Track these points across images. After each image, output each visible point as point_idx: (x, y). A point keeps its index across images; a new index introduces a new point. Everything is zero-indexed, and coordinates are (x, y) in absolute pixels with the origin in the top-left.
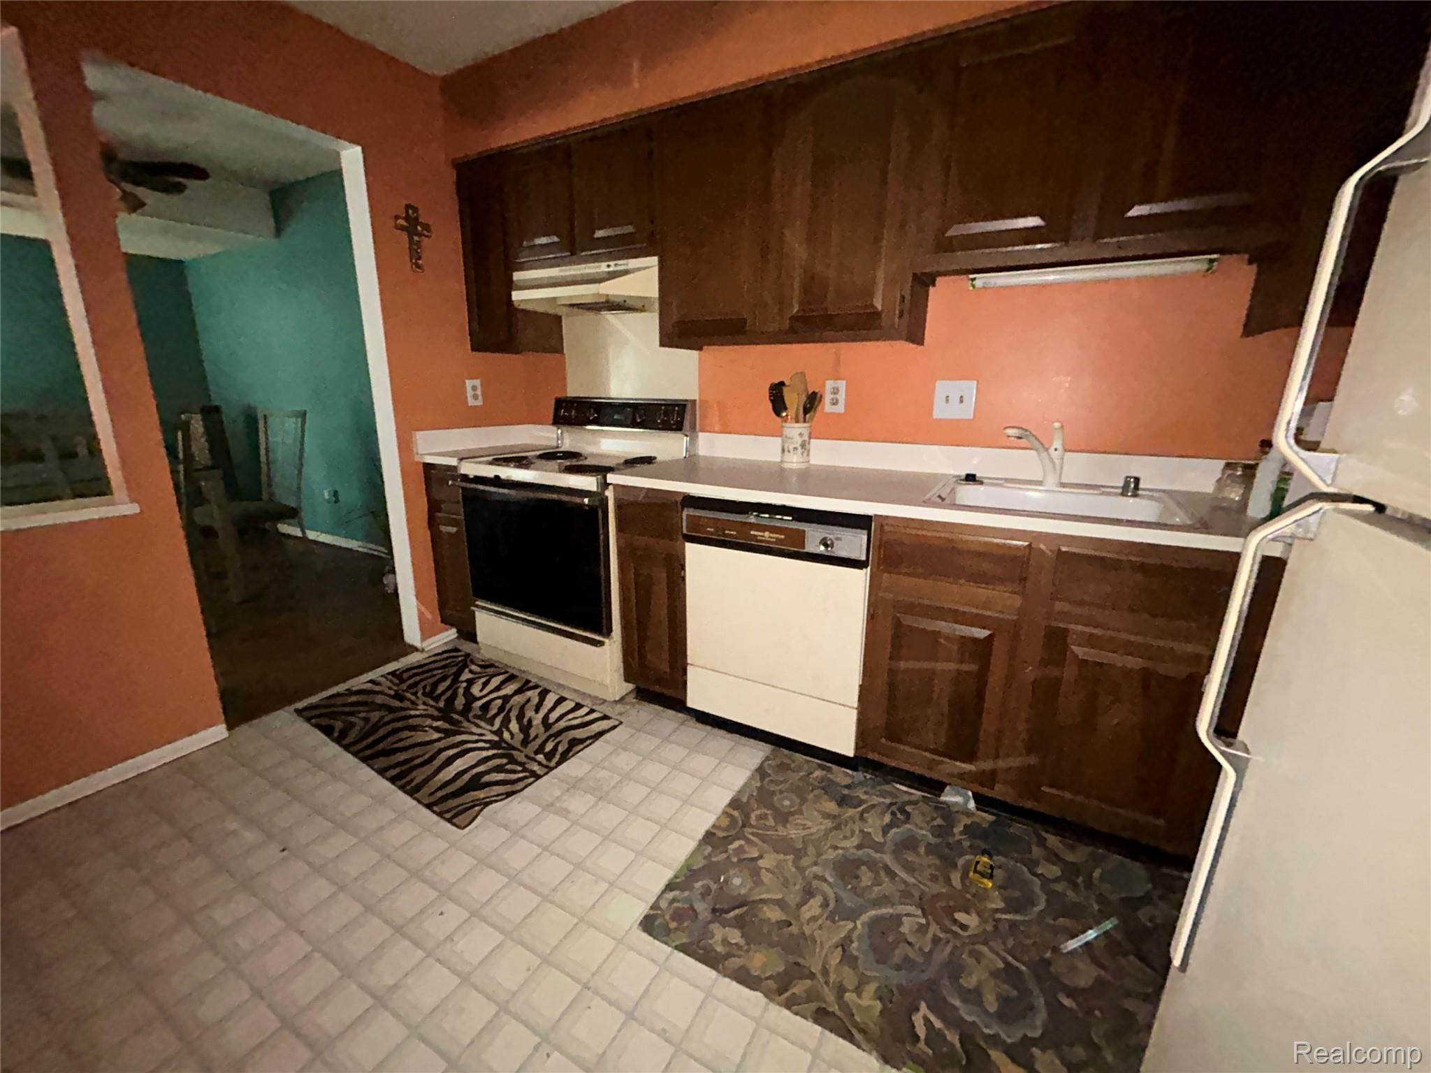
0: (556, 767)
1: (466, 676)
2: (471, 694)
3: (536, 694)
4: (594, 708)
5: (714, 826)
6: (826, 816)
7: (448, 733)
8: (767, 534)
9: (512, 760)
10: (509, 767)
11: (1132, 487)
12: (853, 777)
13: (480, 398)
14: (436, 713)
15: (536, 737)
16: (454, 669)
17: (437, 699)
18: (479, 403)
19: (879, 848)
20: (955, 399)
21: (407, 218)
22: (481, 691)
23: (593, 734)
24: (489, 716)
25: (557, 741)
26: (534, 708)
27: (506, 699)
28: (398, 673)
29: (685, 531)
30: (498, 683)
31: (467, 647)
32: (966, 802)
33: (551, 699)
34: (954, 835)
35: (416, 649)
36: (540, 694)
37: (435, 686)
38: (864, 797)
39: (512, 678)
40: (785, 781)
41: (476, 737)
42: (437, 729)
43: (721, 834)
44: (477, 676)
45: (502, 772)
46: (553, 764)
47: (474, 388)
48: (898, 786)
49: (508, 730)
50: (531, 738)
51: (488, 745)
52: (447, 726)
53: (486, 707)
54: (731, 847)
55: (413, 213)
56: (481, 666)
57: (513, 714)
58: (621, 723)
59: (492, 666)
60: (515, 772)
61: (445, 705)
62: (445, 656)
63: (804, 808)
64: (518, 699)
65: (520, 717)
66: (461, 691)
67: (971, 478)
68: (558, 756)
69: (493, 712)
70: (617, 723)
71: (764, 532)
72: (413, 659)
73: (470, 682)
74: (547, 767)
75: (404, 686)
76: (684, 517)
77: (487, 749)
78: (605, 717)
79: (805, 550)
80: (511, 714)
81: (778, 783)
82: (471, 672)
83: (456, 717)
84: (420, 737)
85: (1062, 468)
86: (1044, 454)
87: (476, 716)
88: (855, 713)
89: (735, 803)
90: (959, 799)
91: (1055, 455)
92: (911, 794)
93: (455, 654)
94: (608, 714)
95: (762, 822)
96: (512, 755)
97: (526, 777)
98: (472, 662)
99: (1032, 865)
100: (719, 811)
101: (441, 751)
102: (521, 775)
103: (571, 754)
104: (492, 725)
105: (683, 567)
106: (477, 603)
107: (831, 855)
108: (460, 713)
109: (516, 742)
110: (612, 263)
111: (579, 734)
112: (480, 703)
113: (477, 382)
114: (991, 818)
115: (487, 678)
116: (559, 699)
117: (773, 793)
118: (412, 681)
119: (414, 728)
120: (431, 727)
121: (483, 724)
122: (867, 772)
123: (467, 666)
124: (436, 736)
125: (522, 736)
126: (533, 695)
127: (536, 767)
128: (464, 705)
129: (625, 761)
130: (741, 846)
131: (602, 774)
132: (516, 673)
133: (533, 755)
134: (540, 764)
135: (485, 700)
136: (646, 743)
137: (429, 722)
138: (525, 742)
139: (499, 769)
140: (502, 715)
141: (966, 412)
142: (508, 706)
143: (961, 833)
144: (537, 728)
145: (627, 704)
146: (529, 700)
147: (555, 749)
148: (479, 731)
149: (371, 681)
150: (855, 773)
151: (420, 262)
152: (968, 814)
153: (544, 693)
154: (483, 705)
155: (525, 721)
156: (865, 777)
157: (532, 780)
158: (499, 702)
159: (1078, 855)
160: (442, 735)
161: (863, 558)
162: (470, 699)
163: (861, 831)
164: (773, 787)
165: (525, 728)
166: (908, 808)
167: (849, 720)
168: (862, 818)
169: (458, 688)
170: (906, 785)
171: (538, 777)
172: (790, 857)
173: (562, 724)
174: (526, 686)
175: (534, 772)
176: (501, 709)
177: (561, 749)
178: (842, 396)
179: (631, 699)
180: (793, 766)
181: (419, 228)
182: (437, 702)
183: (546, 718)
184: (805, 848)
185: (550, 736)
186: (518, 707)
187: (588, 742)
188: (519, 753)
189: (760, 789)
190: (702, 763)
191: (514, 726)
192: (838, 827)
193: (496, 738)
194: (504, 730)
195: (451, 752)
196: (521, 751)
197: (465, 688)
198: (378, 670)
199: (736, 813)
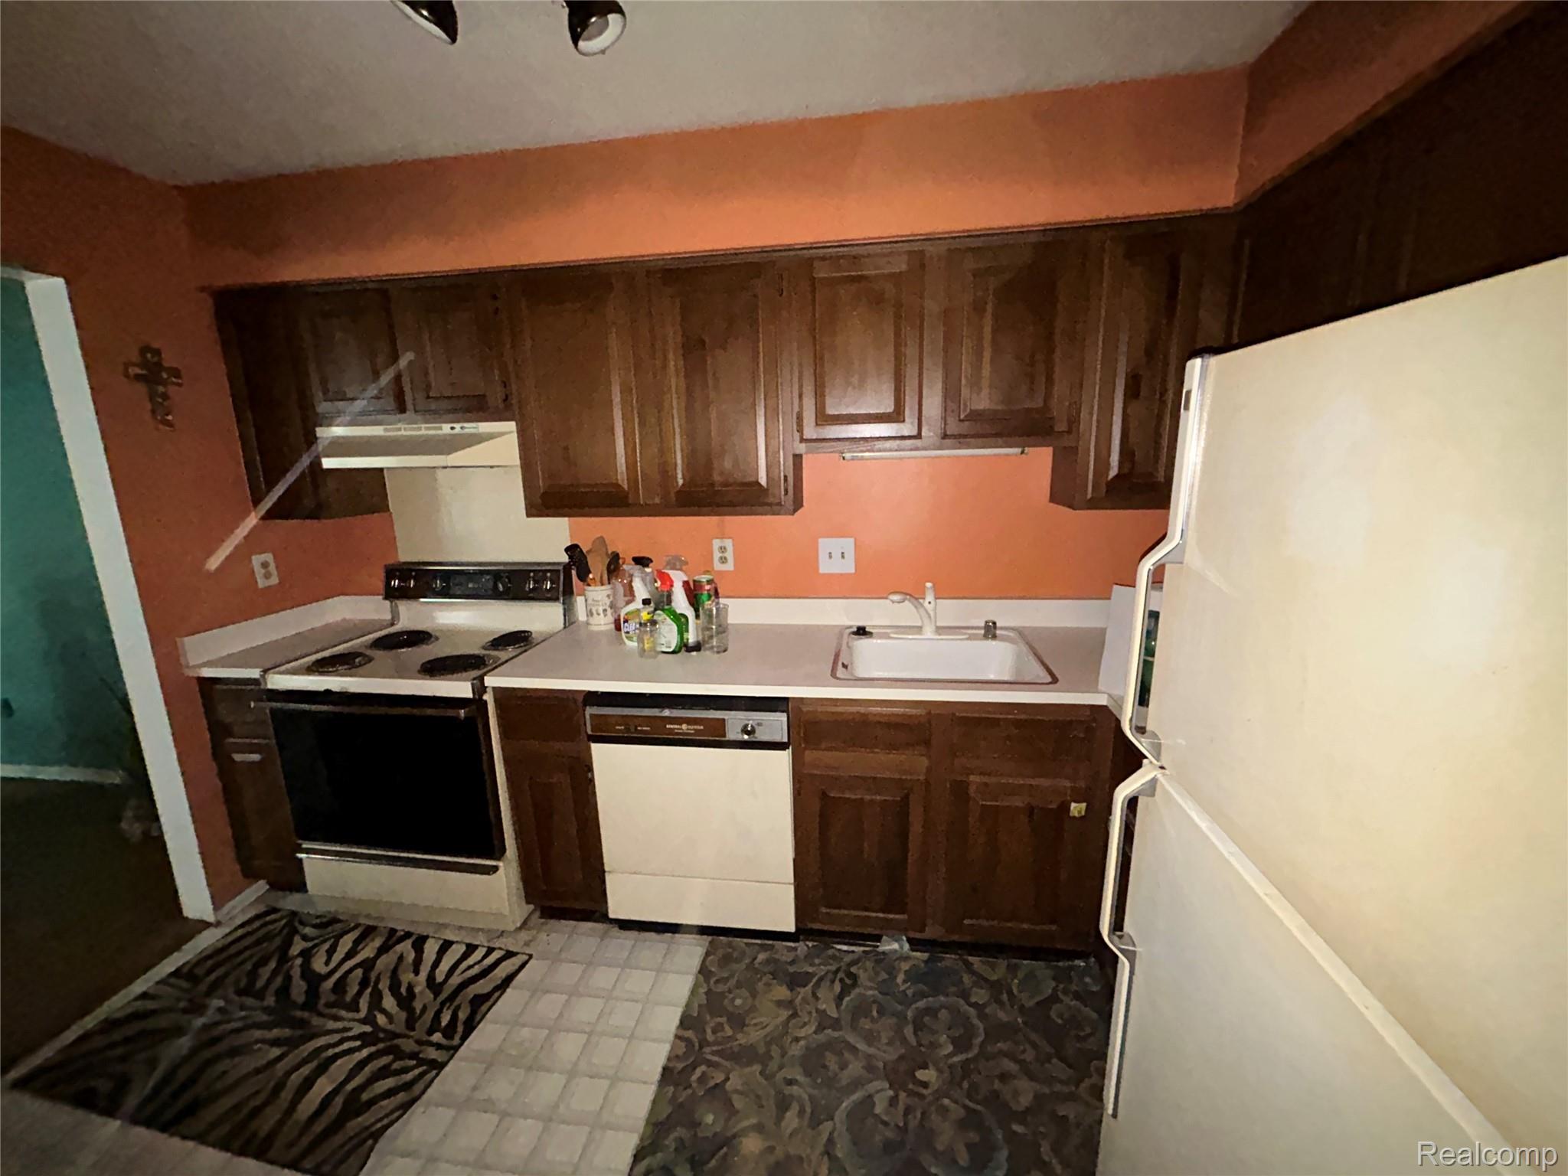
0: (461, 1045)
1: (298, 946)
2: (313, 972)
3: (410, 946)
4: (492, 945)
5: (669, 1059)
6: (780, 1003)
7: (292, 1044)
8: (684, 726)
9: (398, 1053)
10: (396, 1065)
11: (990, 630)
12: (795, 949)
13: (274, 572)
14: (265, 1018)
15: (424, 1009)
16: (278, 941)
17: (260, 995)
18: (274, 580)
19: (836, 1024)
20: (837, 555)
21: (144, 364)
22: (327, 963)
23: (499, 982)
24: (348, 998)
25: (452, 1007)
26: (412, 968)
27: (368, 965)
28: (185, 970)
29: (590, 732)
30: (350, 945)
31: (291, 902)
32: (901, 947)
33: (431, 949)
34: (897, 985)
35: (206, 925)
36: (414, 945)
37: (253, 975)
38: (810, 970)
39: (369, 932)
40: (732, 976)
41: (337, 1037)
42: (275, 1042)
43: (680, 1066)
44: (316, 941)
45: (388, 1077)
46: (456, 1041)
47: (265, 565)
48: (839, 947)
49: (384, 1011)
50: (418, 1011)
51: (358, 1043)
52: (287, 1032)
53: (340, 986)
54: (694, 1078)
55: (152, 357)
56: (315, 926)
57: (384, 985)
58: (531, 956)
59: (334, 920)
60: (405, 1070)
61: (277, 1001)
62: (257, 924)
63: (757, 1003)
64: (386, 962)
65: (394, 988)
66: (296, 972)
67: (861, 632)
68: (460, 1029)
69: (353, 989)
70: (526, 957)
71: (681, 725)
72: (206, 940)
73: (306, 955)
74: (447, 1048)
75: (203, 987)
76: (588, 717)
77: (359, 1049)
78: (510, 954)
79: (727, 739)
80: (380, 986)
81: (725, 980)
82: (305, 938)
83: (299, 1014)
84: (248, 1064)
85: (936, 617)
86: (921, 610)
87: (329, 1005)
88: (792, 888)
89: (685, 1022)
90: (895, 946)
91: (930, 608)
92: (853, 952)
93: (273, 917)
94: (511, 949)
95: (719, 1034)
96: (397, 1047)
97: (422, 1075)
98: (302, 923)
99: (965, 995)
100: (671, 1037)
101: (288, 1074)
102: (417, 1072)
103: (478, 1017)
104: (357, 1010)
105: (590, 769)
106: (304, 846)
107: (796, 1050)
108: (304, 1007)
109: (399, 1027)
110: (457, 426)
111: (482, 987)
112: (329, 984)
113: (268, 557)
114: (926, 955)
115: (332, 940)
116: (442, 946)
117: (722, 994)
118: (213, 977)
119: (234, 1052)
120: (263, 1041)
121: (343, 1013)
122: (807, 940)
123: (296, 931)
124: (276, 1052)
125: (403, 1015)
126: (406, 948)
127: (432, 1054)
128: (306, 992)
129: (549, 1005)
130: (704, 1073)
131: (526, 1032)
132: (371, 923)
133: (425, 1038)
134: (439, 1046)
135: (337, 975)
136: (568, 973)
137: (258, 1034)
138: (410, 1024)
139: (384, 1073)
140: (369, 990)
141: (848, 567)
142: (373, 976)
143: (905, 982)
144: (423, 997)
145: (533, 928)
146: (401, 958)
147: (454, 1017)
148: (339, 1025)
149: (144, 996)
150: (797, 944)
151: (170, 417)
152: (907, 958)
153: (420, 943)
154: (336, 984)
155: (403, 990)
156: (807, 946)
157: (434, 1072)
158: (359, 973)
159: (998, 970)
160: (285, 1049)
161: (785, 740)
162: (313, 980)
163: (817, 1010)
164: (720, 988)
165: (406, 1001)
166: (853, 969)
167: (787, 896)
168: (814, 994)
169: (291, 967)
170: (845, 944)
171: (439, 1066)
172: (757, 1068)
173: (456, 980)
174: (393, 938)
175: (434, 1061)
176: (364, 983)
177: (462, 1015)
178: (729, 555)
179: (536, 918)
180: (735, 955)
181: (165, 375)
182: (262, 999)
183: (431, 978)
184: (768, 1051)
185: (443, 1004)
186: (389, 974)
187: (497, 994)
188: (404, 1040)
189: (708, 993)
190: (638, 981)
191: (389, 1002)
192: (795, 1015)
193: (368, 1029)
194: (376, 1013)
195: (306, 1070)
196: (408, 1037)
197: (301, 966)
198: (149, 974)
199: (689, 1034)
